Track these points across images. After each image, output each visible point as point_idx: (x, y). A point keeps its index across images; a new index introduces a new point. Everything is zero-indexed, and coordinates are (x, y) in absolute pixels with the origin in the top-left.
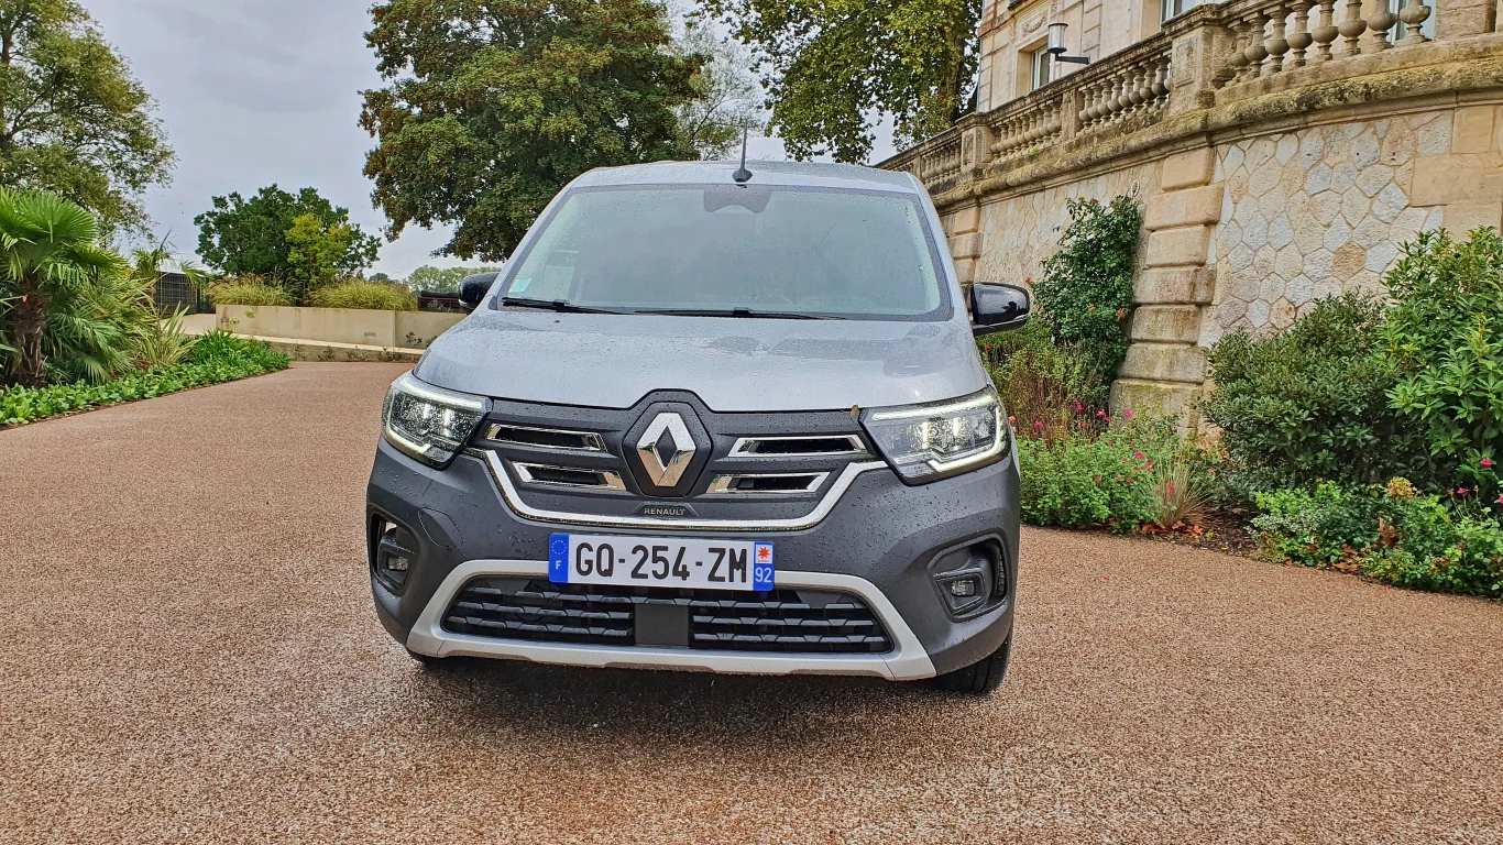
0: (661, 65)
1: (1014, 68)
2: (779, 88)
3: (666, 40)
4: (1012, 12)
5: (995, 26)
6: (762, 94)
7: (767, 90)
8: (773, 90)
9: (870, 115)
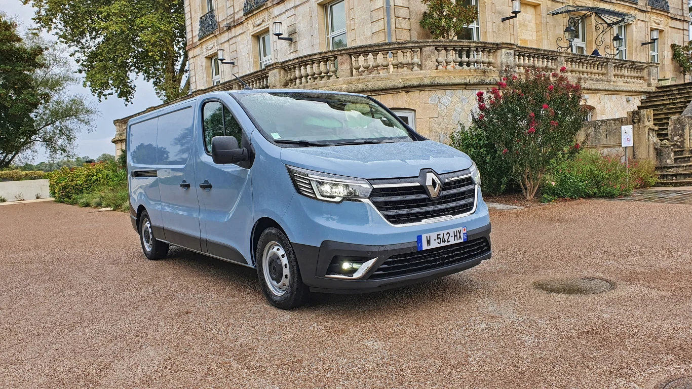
0: (19, 52)
1: (204, 64)
2: (85, 63)
3: (19, 40)
4: (200, 42)
5: (194, 47)
6: (77, 67)
7: (79, 64)
8: (82, 64)
9: (132, 75)
